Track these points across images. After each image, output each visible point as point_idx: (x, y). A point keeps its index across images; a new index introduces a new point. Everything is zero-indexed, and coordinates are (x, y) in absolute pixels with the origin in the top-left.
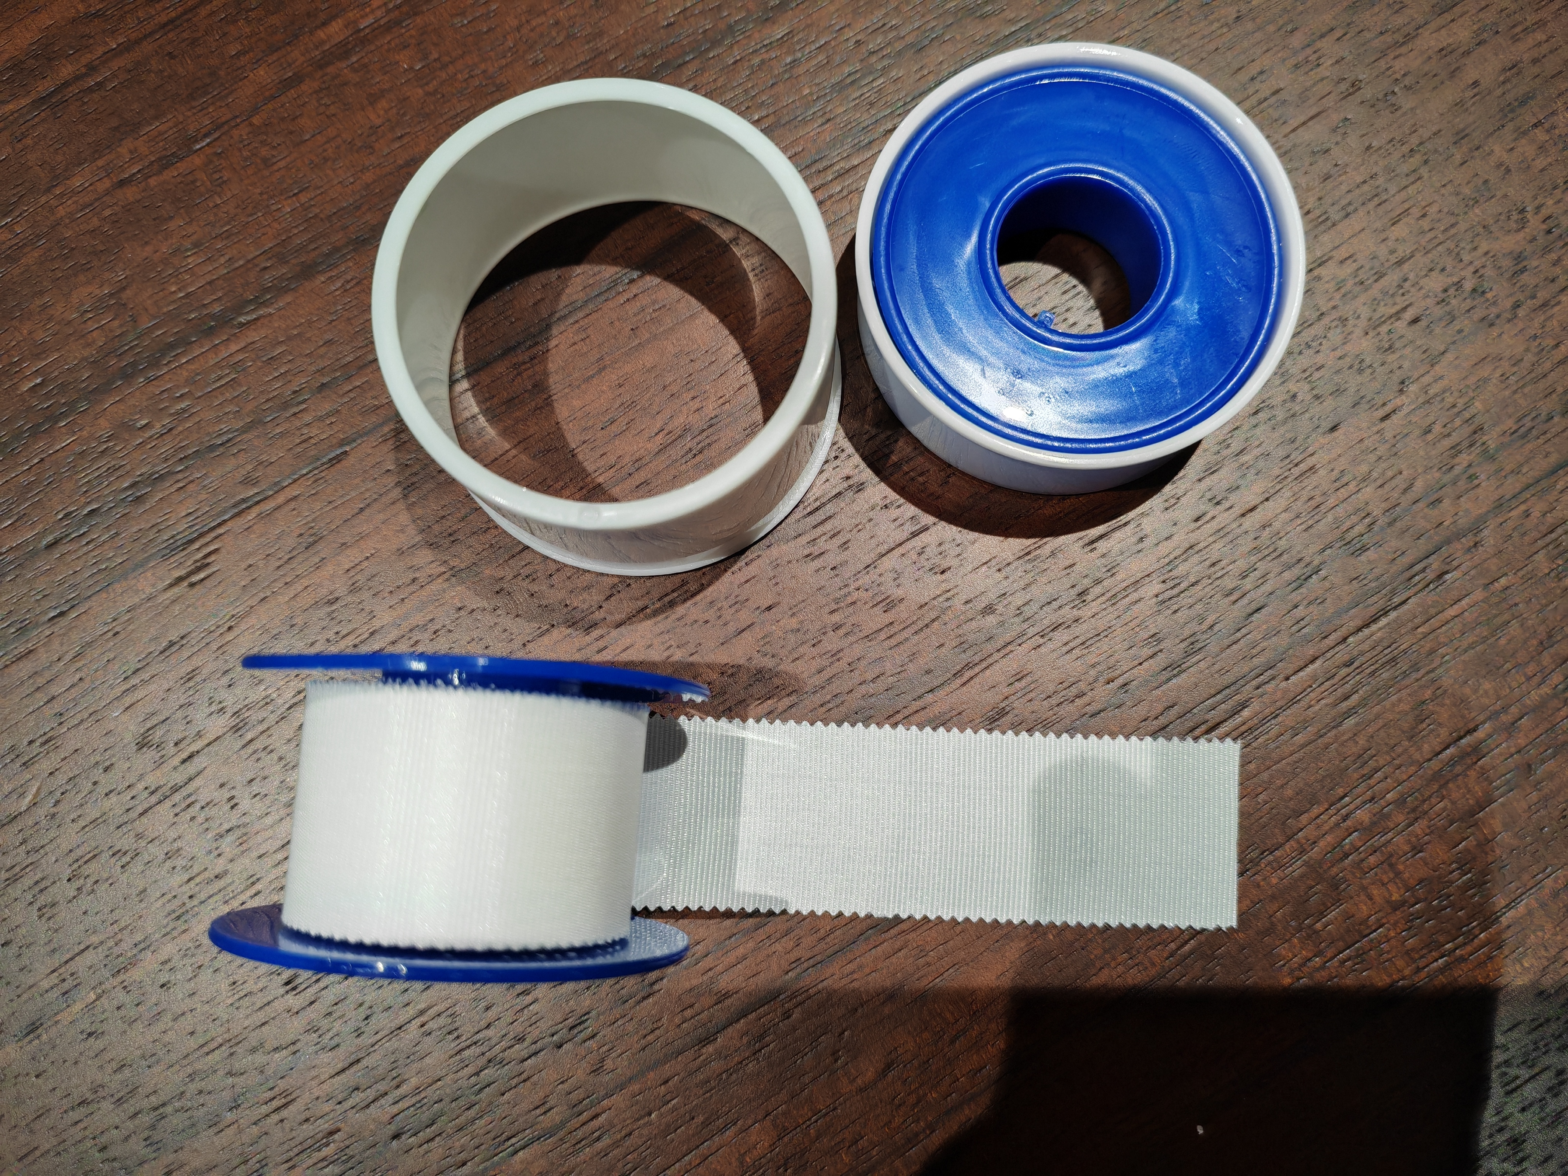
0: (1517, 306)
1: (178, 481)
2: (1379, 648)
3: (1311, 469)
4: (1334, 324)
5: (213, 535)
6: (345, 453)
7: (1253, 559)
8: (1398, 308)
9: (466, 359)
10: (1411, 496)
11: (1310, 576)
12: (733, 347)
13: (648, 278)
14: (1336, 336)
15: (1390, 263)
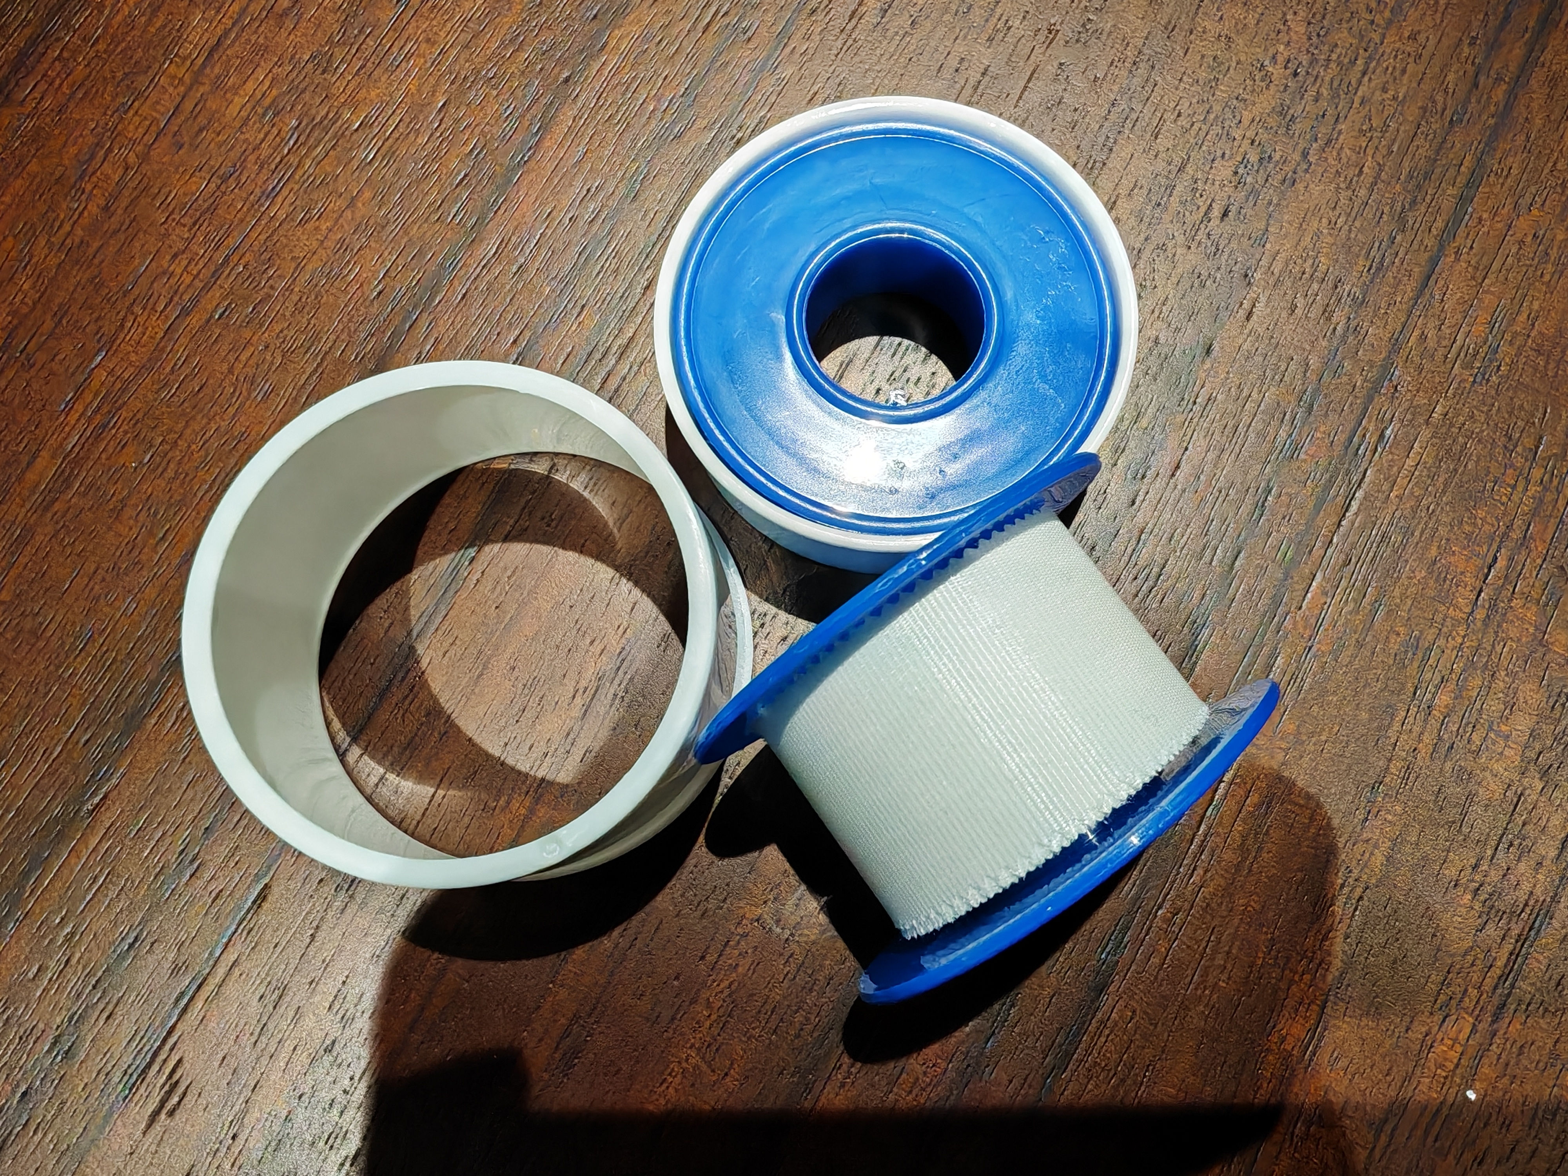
1: (101, 1012)
2: (1365, 534)
3: (1209, 400)
4: (1154, 255)
5: (167, 1047)
6: (267, 886)
7: (1205, 512)
9: (344, 725)
10: (1313, 375)
11: (1265, 501)
12: (604, 573)
13: (487, 549)
15: (1174, 174)
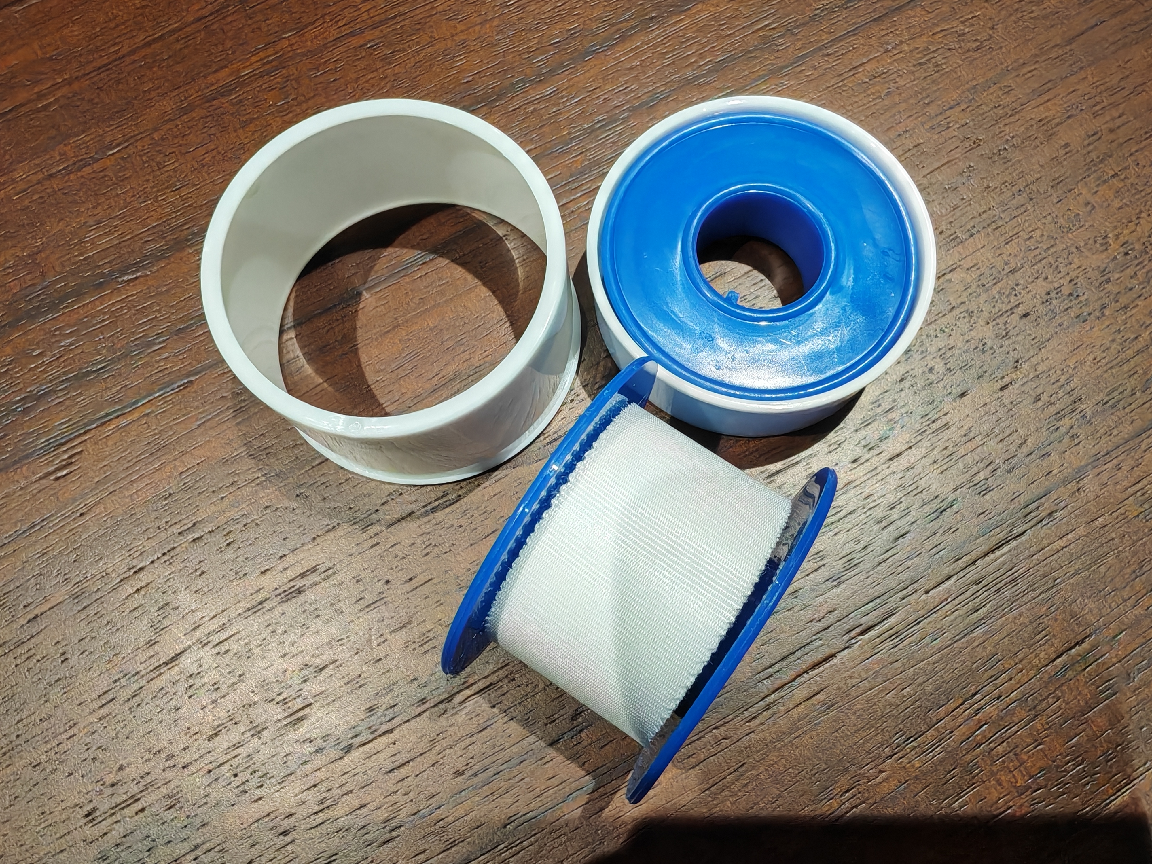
0: (1104, 307)
1: (58, 397)
2: (1002, 571)
3: (945, 425)
5: (79, 440)
6: (191, 382)
7: (900, 495)
8: (1012, 305)
10: (1025, 450)
11: (945, 510)
13: (440, 260)
14: (964, 325)
15: (1005, 272)
